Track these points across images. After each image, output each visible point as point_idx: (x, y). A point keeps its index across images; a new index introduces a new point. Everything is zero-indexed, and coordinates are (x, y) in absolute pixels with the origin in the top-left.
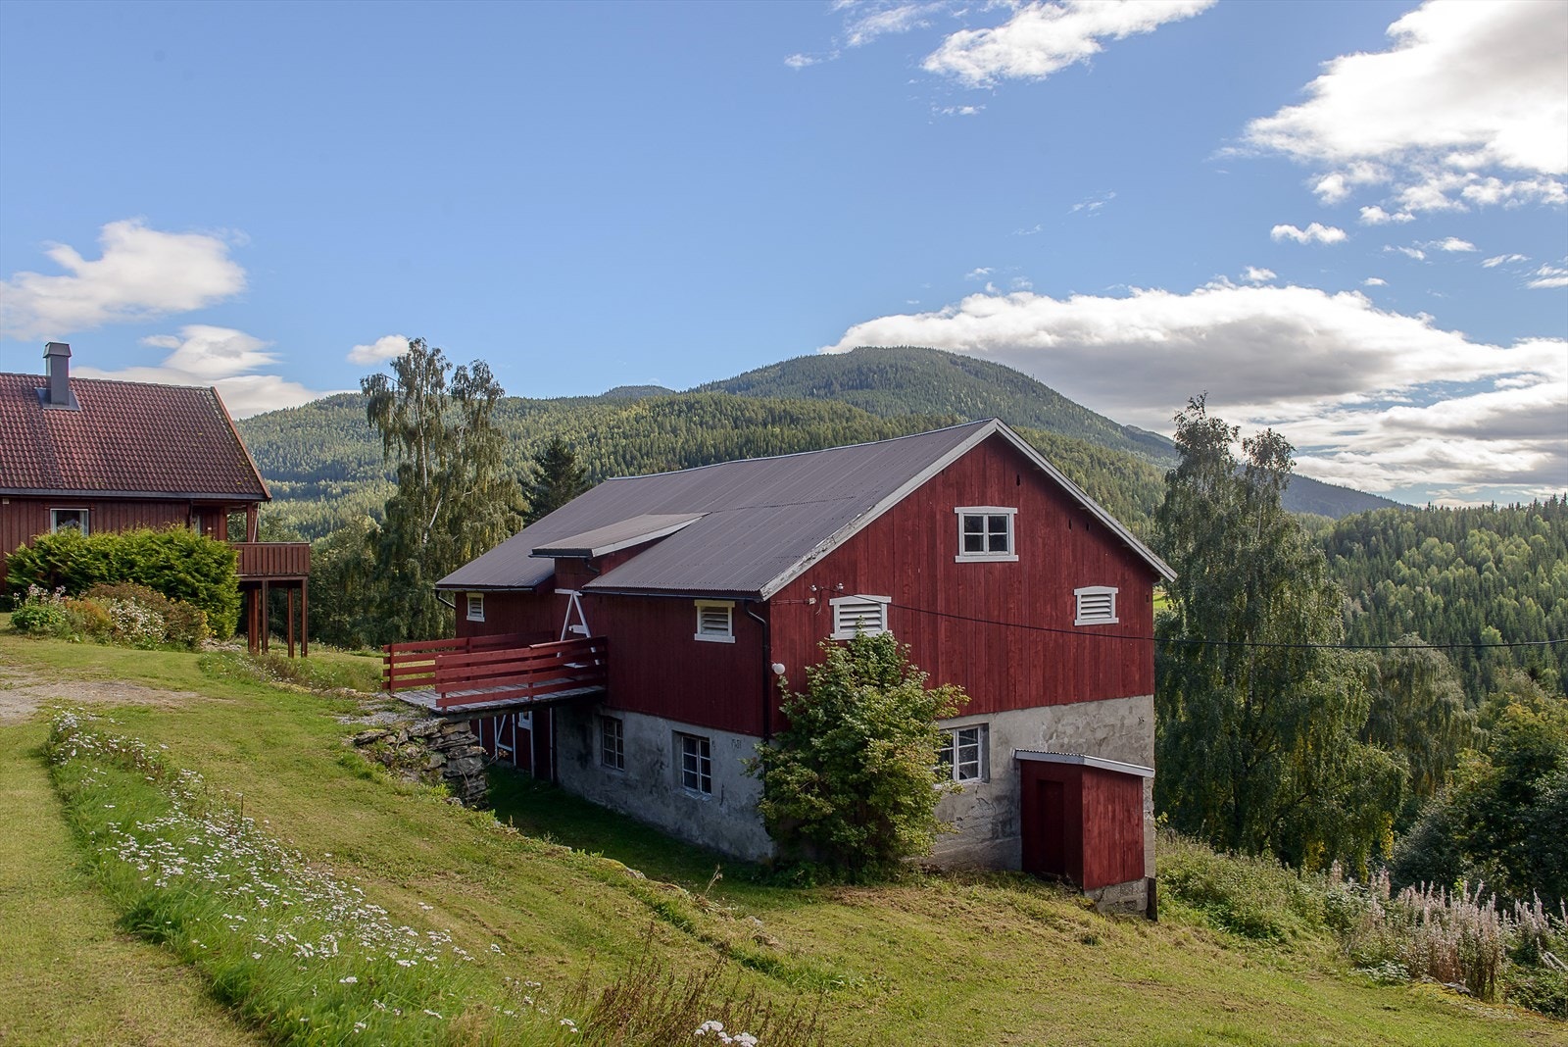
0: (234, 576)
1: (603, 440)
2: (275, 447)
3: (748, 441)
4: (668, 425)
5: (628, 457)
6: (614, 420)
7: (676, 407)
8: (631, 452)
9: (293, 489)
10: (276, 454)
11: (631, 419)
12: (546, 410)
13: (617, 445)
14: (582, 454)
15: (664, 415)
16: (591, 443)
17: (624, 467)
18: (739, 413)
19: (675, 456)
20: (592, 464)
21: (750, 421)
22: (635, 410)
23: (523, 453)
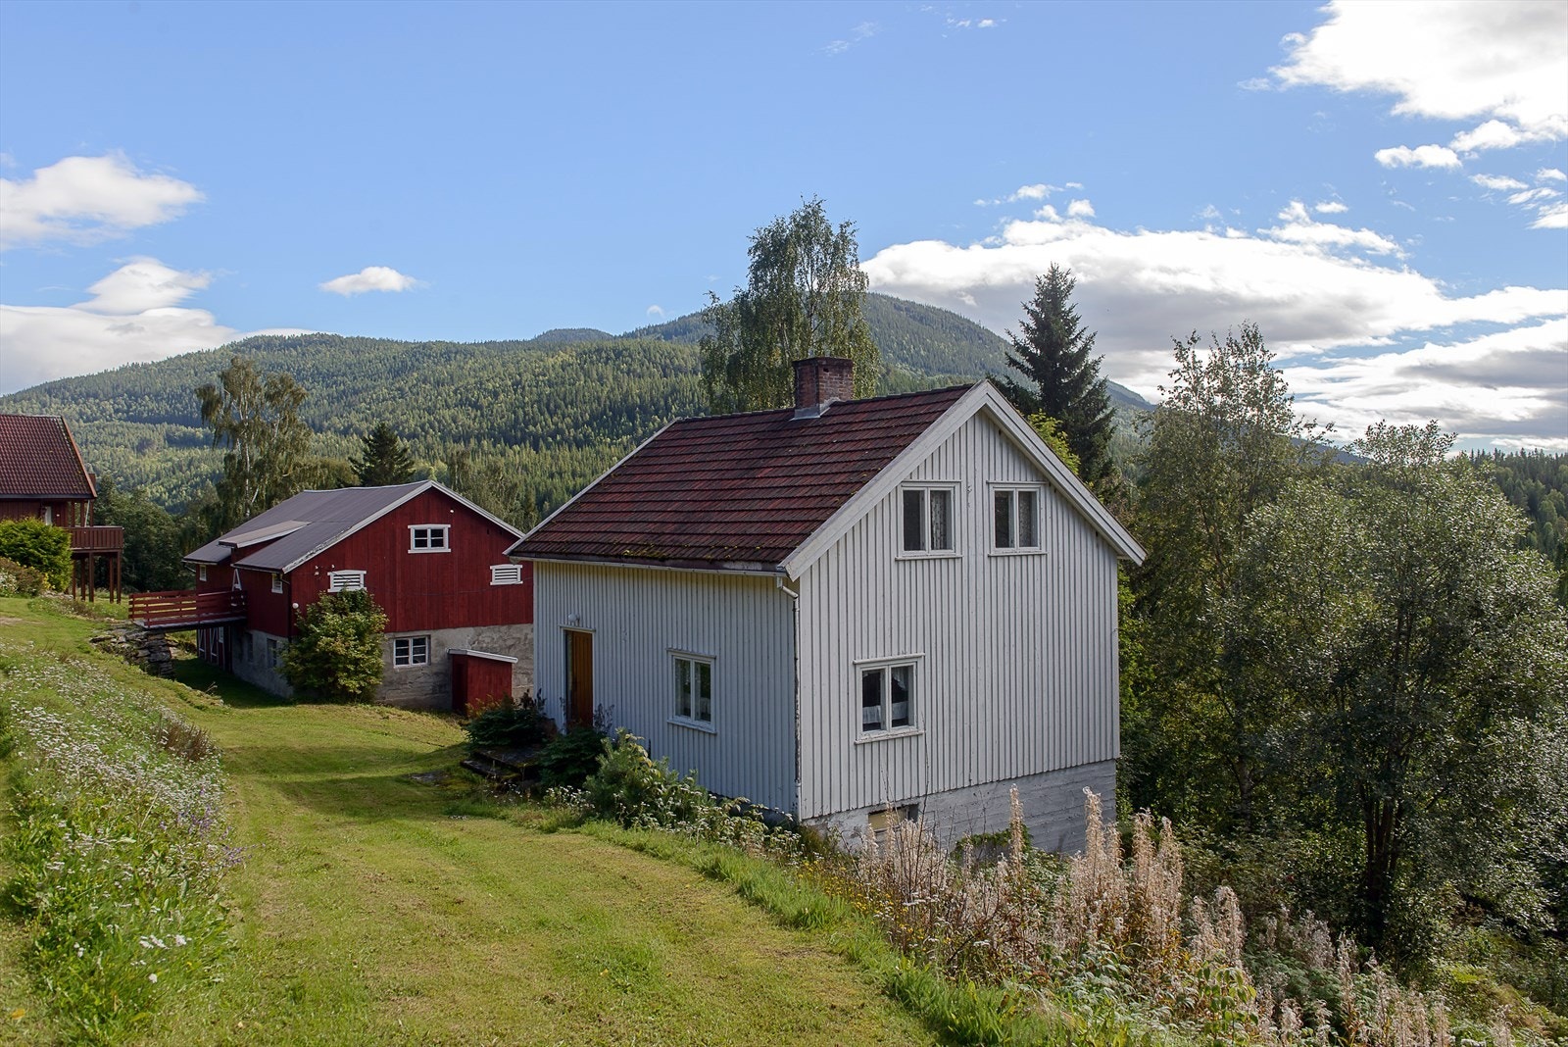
0: (68, 549)
1: (527, 388)
2: (188, 391)
3: (674, 390)
4: (595, 373)
5: (552, 406)
6: (539, 367)
7: (604, 355)
8: (555, 401)
9: (206, 436)
10: (190, 399)
11: (556, 366)
12: (472, 355)
13: (541, 393)
14: (506, 403)
15: (592, 362)
16: (515, 391)
17: (547, 416)
18: (668, 361)
19: (600, 405)
20: (515, 413)
21: (679, 369)
22: (562, 357)
23: (446, 401)
